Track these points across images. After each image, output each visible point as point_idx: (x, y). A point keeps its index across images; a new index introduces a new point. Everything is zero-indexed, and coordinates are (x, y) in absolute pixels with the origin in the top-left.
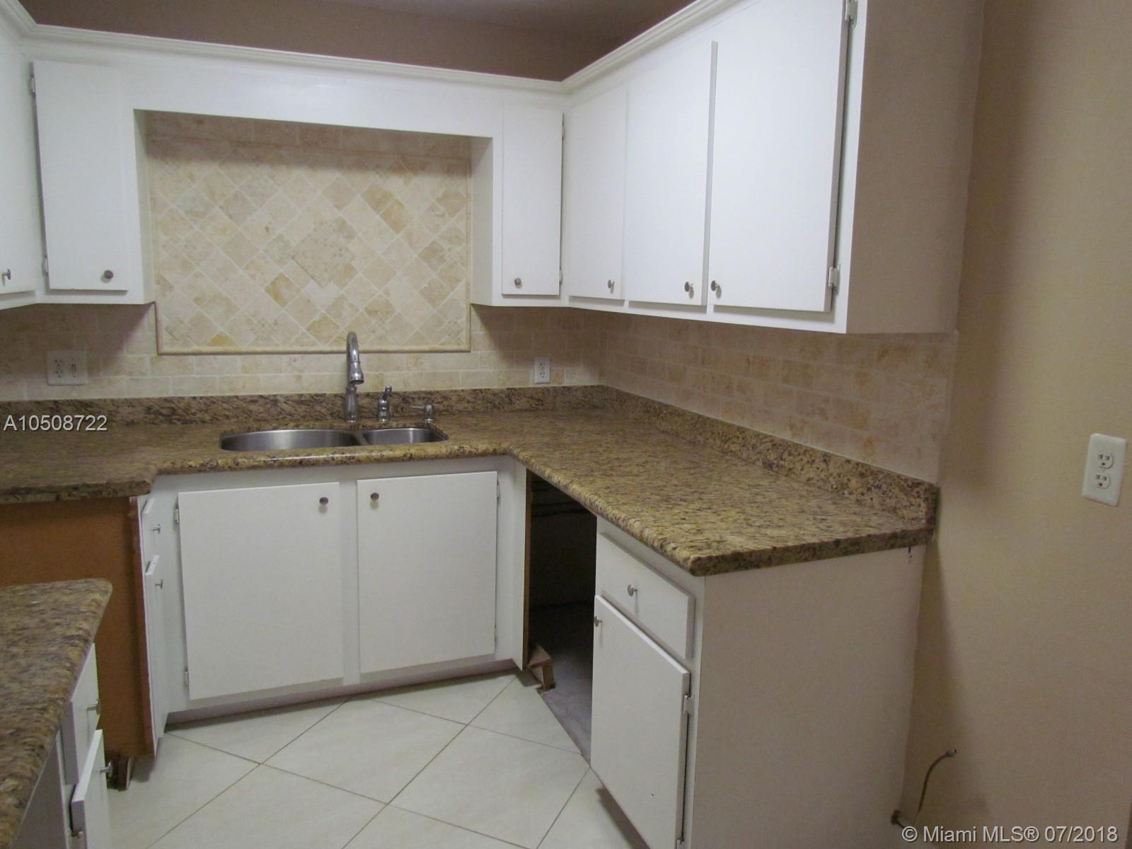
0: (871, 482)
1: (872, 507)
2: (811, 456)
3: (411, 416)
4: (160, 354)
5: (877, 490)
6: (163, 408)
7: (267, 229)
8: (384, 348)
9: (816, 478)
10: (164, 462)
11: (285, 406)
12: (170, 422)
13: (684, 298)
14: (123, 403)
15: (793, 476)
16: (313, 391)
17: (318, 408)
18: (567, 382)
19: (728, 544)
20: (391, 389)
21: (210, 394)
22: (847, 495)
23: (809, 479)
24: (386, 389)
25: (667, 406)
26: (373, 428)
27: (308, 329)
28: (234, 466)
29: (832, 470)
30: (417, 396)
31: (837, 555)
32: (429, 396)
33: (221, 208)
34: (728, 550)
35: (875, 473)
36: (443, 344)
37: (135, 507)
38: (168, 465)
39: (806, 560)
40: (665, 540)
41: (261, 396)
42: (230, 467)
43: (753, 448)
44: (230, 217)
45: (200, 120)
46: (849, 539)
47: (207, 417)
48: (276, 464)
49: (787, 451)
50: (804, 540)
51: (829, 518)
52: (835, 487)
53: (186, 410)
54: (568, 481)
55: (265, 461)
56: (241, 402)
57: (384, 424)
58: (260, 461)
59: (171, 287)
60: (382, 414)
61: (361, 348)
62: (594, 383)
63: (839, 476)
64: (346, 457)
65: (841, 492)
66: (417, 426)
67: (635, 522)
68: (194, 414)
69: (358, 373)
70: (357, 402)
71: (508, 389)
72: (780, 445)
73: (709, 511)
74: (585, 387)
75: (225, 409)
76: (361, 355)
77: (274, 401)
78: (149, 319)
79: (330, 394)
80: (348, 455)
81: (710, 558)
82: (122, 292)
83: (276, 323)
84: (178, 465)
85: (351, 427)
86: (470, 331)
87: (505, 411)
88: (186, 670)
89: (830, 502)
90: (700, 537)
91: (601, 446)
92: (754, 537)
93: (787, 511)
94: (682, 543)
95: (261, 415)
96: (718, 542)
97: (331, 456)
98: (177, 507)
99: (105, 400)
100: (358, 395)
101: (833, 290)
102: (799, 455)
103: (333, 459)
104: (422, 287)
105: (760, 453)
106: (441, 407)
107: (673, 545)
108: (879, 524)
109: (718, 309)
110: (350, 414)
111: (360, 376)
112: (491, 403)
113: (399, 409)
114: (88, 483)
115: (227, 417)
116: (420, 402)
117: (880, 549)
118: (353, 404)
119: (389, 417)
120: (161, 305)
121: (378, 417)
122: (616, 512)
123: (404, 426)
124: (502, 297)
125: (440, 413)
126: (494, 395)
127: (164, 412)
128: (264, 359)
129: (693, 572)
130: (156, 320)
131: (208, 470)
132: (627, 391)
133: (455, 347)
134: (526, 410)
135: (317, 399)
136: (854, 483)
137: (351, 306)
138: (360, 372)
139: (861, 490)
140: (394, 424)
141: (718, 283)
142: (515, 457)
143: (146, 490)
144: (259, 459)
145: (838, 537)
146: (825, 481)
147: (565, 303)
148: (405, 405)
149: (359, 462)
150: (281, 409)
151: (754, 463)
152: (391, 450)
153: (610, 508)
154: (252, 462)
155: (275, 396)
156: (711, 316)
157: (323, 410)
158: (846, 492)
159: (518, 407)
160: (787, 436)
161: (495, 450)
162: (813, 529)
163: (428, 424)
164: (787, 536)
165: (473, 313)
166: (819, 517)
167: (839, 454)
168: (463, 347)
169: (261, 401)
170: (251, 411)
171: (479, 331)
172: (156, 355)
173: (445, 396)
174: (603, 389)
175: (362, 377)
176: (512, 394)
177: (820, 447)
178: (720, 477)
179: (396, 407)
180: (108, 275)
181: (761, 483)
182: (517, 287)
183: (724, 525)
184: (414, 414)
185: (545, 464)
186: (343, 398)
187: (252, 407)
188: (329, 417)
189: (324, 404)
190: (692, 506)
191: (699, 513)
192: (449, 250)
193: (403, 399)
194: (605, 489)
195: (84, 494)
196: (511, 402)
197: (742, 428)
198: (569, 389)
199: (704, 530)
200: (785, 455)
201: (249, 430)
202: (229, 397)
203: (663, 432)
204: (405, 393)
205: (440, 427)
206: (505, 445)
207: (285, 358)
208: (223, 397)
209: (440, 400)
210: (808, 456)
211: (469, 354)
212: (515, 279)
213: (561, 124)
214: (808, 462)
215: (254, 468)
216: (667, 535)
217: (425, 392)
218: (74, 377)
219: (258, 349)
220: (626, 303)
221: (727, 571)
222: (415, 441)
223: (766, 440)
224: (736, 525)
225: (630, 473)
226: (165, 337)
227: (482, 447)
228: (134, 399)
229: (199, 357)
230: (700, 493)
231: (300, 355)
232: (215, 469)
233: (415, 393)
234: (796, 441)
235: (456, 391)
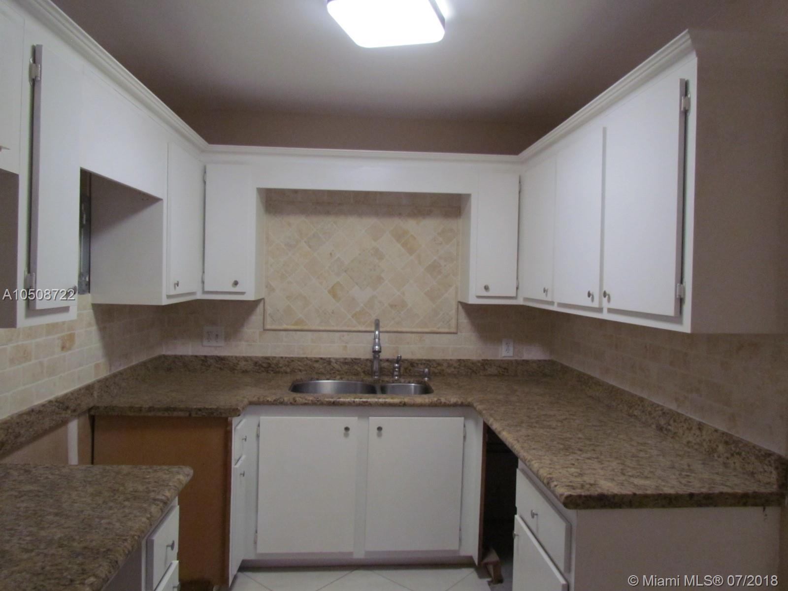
0: (733, 449)
1: (735, 469)
2: (689, 424)
3: (416, 376)
4: (265, 330)
5: (738, 456)
6: (264, 363)
7: (331, 254)
8: (400, 330)
9: (694, 441)
10: (254, 397)
11: (335, 365)
12: (267, 372)
13: (587, 302)
14: (242, 359)
15: (677, 438)
16: (354, 356)
17: (356, 367)
18: (526, 357)
19: (598, 487)
20: (401, 357)
21: (292, 356)
22: (716, 458)
23: (688, 442)
24: (398, 357)
25: (592, 378)
26: (388, 382)
27: (353, 317)
28: (293, 403)
29: (704, 437)
30: (420, 362)
31: (692, 505)
32: (428, 363)
33: (305, 242)
34: (595, 491)
35: (737, 442)
36: (439, 328)
37: (231, 424)
38: (255, 399)
39: (663, 506)
40: (551, 478)
41: (321, 358)
42: (291, 403)
43: (649, 414)
44: (310, 247)
45: (296, 191)
46: (702, 493)
47: (288, 370)
48: (319, 403)
49: (672, 419)
50: (662, 490)
51: (693, 475)
52: (707, 450)
53: (277, 364)
54: (501, 429)
55: (312, 401)
56: (309, 362)
57: (396, 380)
58: (309, 400)
59: (273, 290)
60: (396, 373)
61: (381, 329)
62: (547, 358)
63: (710, 441)
64: (362, 401)
65: (711, 455)
66: (418, 382)
67: (535, 463)
68: (281, 367)
69: (378, 346)
70: (379, 365)
71: (483, 360)
72: (668, 414)
73: (596, 460)
74: (540, 361)
75: (299, 365)
76: (381, 334)
77: (328, 361)
78: (259, 309)
79: (364, 359)
80: (364, 400)
81: (580, 496)
82: (243, 293)
83: (333, 313)
84: (261, 400)
85: (374, 381)
86: (458, 320)
87: (480, 375)
88: (256, 532)
89: (700, 462)
90: (579, 479)
91: (537, 404)
92: (622, 484)
93: (660, 466)
94: (562, 482)
95: (320, 370)
96: (591, 485)
97: (353, 400)
98: (259, 426)
99: (232, 357)
100: (381, 360)
101: (680, 301)
102: (681, 422)
103: (354, 402)
104: (426, 290)
105: (654, 418)
106: (436, 371)
107: (555, 483)
108: (736, 484)
109: (610, 311)
110: (375, 372)
111: (379, 348)
112: (470, 369)
113: (408, 371)
114: (207, 407)
115: (300, 371)
116: (422, 367)
117: (732, 505)
118: (377, 366)
119: (400, 376)
120: (267, 300)
121: (393, 375)
122: (525, 454)
123: (409, 383)
124: (475, 298)
125: (435, 374)
126: (473, 364)
127: (264, 365)
128: (325, 334)
129: (566, 505)
130: (264, 310)
131: (278, 404)
132: (567, 365)
133: (446, 330)
134: (496, 375)
135: (355, 362)
136: (721, 448)
137: (380, 302)
138: (379, 345)
139: (726, 455)
140: (402, 380)
141: (607, 292)
142: (475, 409)
143: (238, 413)
144: (308, 398)
145: (693, 491)
146: (701, 445)
147: (520, 302)
148: (411, 368)
149: (370, 405)
150: (333, 367)
151: (650, 426)
152: (392, 398)
153: (522, 451)
154: (304, 401)
155: (330, 358)
156: (605, 316)
157: (359, 369)
158: (715, 456)
159: (489, 372)
160: (673, 406)
161: (462, 403)
162: (675, 483)
163: (425, 382)
164: (648, 485)
165: (460, 307)
166: (684, 473)
167: (711, 425)
168: (453, 330)
169: (321, 361)
170: (314, 367)
171: (464, 320)
172: (262, 330)
173: (439, 363)
174: (551, 363)
175: (380, 348)
176: (485, 363)
177: (697, 418)
178: (618, 435)
179: (406, 369)
180: (236, 283)
181: (649, 442)
182: (486, 291)
183: (602, 472)
184: (416, 374)
185: (491, 415)
186: (371, 361)
187: (316, 365)
188: (362, 374)
189: (359, 365)
190: (584, 455)
191: (587, 461)
192: (445, 266)
193: (411, 364)
194: (526, 436)
195: (204, 414)
196: (485, 369)
197: (642, 398)
198: (527, 362)
199: (585, 474)
200: (671, 422)
201: (312, 379)
202: (303, 358)
203: (590, 397)
204: (412, 360)
205: (431, 384)
206: (469, 400)
207: (337, 334)
208: (299, 358)
209: (435, 366)
210: (687, 424)
211: (456, 335)
212: (484, 286)
213: (518, 182)
214: (688, 428)
215: (305, 404)
216: (554, 475)
217: (425, 360)
218: (217, 342)
219: (321, 328)
220: (556, 304)
221: (594, 508)
222: (415, 393)
223: (657, 409)
224: (612, 473)
225: (550, 427)
226: (268, 319)
227: (453, 400)
228: (248, 357)
229: (286, 332)
230: (596, 446)
231: (346, 333)
232: (282, 403)
233: (419, 360)
234: (680, 411)
235: (446, 360)
